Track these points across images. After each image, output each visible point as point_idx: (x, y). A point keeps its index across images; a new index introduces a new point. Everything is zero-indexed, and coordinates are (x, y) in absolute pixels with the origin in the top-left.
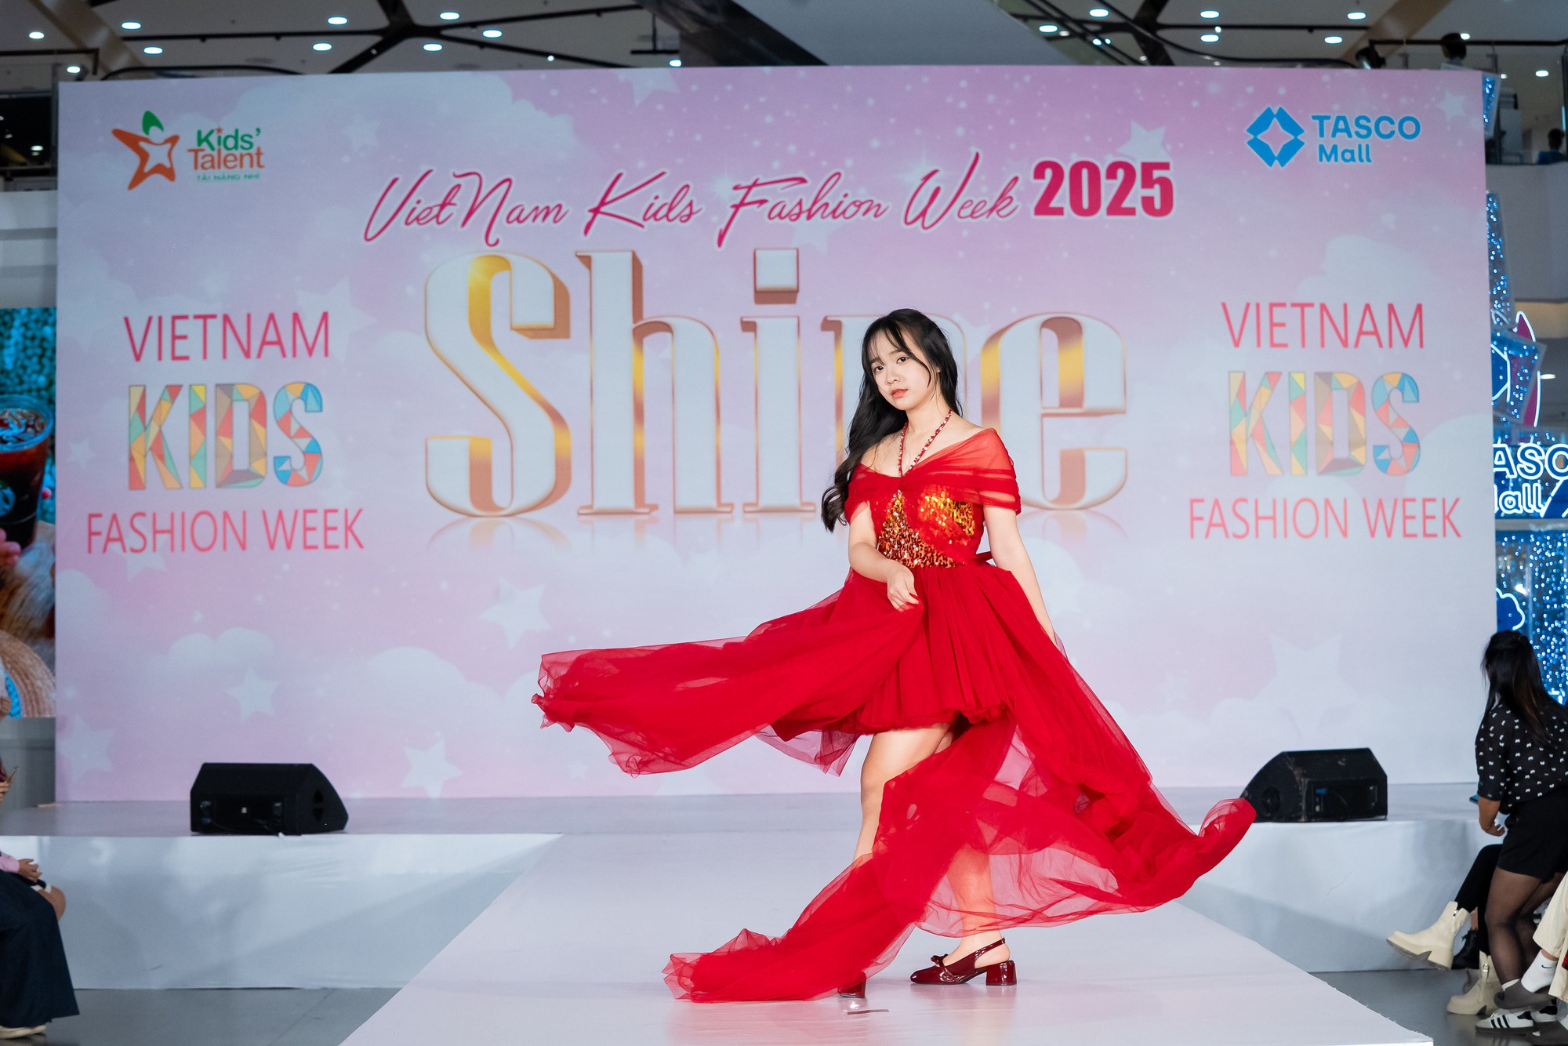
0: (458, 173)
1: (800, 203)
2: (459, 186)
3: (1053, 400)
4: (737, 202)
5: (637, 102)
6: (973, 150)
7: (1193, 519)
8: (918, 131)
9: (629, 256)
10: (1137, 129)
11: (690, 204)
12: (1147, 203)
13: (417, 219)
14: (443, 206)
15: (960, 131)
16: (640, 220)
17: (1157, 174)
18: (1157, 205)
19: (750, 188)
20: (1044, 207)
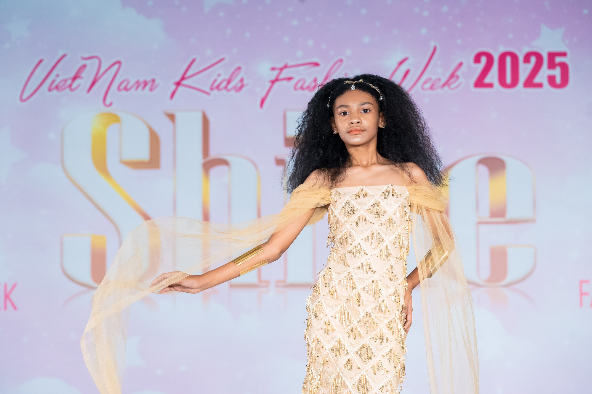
0: (85, 56)
1: (315, 80)
2: (84, 66)
3: (485, 213)
4: (273, 78)
5: (207, 10)
6: (433, 44)
7: (582, 294)
8: (395, 32)
9: (199, 115)
10: (544, 29)
11: (242, 80)
12: (551, 80)
13: (57, 87)
14: (74, 79)
15: (424, 31)
16: (207, 89)
17: (558, 60)
18: (558, 80)
19: (281, 69)
20: (480, 83)
